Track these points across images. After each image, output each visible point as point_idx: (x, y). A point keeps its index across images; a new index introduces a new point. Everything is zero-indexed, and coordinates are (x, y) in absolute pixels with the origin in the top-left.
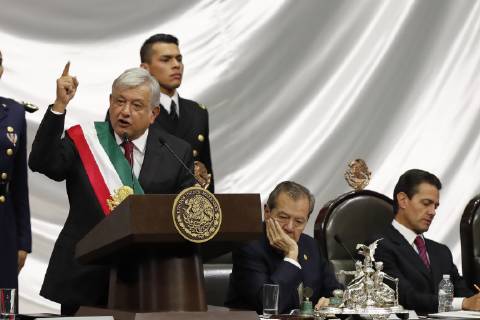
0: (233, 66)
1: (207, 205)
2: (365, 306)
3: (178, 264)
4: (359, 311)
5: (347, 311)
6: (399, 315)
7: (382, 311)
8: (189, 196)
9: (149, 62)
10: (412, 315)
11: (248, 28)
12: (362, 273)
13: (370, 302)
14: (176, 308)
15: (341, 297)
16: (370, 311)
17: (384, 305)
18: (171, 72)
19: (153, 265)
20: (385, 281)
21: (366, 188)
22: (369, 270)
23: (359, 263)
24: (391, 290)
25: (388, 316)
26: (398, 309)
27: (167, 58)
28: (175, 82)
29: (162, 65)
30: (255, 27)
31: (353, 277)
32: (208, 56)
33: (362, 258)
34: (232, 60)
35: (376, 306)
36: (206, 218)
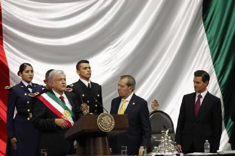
0: (117, 71)
1: (109, 118)
2: (165, 152)
3: (100, 139)
4: (163, 154)
5: (159, 154)
6: (177, 155)
7: (171, 154)
8: (103, 116)
9: (80, 70)
10: (182, 154)
11: (122, 57)
12: (164, 141)
13: (167, 150)
14: (100, 155)
15: (157, 149)
16: (167, 153)
17: (172, 151)
18: (87, 73)
19: (92, 140)
20: (172, 143)
21: (158, 110)
22: (166, 139)
23: (162, 137)
24: (174, 146)
25: (173, 155)
26: (176, 152)
27: (86, 68)
28: (88, 76)
29: (84, 70)
30: (125, 57)
31: (161, 142)
32: (109, 68)
33: (164, 136)
34: (117, 69)
35: (169, 152)
36: (109, 123)
